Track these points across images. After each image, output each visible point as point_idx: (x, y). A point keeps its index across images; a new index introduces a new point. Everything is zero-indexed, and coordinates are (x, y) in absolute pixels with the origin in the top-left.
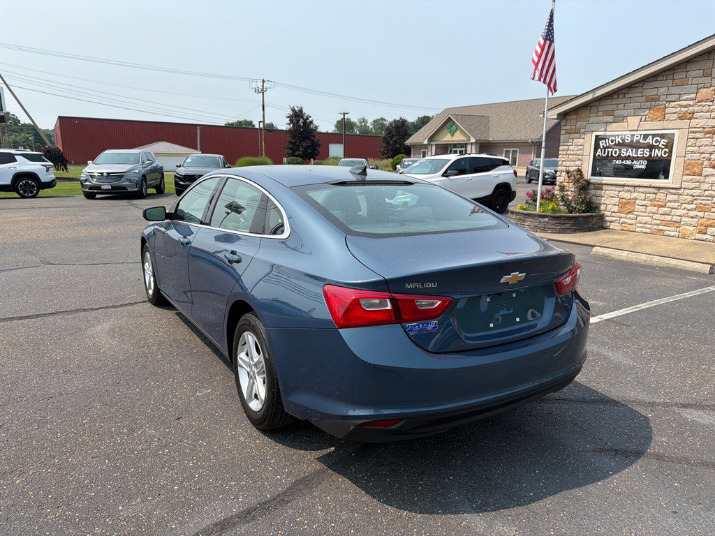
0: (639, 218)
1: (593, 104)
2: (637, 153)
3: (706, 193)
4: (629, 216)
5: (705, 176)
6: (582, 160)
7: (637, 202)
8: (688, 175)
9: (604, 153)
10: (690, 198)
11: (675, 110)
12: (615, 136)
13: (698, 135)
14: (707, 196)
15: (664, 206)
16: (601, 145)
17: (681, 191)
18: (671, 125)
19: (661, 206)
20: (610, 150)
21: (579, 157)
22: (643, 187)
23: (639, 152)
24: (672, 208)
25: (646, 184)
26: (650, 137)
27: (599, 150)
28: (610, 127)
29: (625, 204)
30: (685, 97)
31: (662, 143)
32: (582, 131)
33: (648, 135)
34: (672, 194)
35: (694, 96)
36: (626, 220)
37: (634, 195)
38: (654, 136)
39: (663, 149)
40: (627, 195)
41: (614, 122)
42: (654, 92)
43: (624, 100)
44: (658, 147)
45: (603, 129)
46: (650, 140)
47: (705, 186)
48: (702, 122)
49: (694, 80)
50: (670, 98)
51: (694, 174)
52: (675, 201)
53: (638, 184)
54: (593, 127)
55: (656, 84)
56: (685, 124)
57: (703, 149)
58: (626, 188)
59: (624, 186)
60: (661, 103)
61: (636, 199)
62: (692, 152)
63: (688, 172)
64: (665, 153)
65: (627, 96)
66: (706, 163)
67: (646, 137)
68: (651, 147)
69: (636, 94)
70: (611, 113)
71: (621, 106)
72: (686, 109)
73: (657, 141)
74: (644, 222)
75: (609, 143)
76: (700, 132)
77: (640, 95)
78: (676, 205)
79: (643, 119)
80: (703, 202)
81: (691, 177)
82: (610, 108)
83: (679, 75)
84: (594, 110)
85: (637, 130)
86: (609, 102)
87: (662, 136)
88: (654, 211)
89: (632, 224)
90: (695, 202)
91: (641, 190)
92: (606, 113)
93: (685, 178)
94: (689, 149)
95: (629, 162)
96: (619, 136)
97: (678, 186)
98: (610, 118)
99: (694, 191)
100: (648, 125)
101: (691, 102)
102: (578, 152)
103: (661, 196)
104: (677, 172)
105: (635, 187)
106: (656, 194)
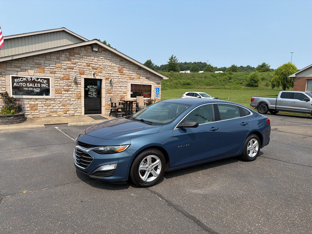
0: (40, 112)
1: (8, 62)
2: (34, 85)
3: (64, 100)
4: (35, 111)
5: (63, 94)
6: (5, 88)
7: (38, 105)
8: (57, 94)
9: (18, 85)
10: (59, 102)
11: (48, 70)
12: (22, 77)
13: (58, 80)
14: (65, 101)
15: (50, 106)
16: (16, 81)
17: (56, 100)
18: (48, 75)
19: (49, 106)
20: (21, 83)
21: (4, 86)
22: (40, 99)
23: (36, 85)
24: (53, 106)
25: (41, 98)
26: (40, 79)
27: (15, 83)
28: (19, 73)
29: (33, 106)
30: (52, 65)
31: (45, 82)
32: (3, 73)
33: (39, 78)
34: (52, 101)
35: (54, 65)
36: (35, 113)
37: (37, 102)
38: (41, 79)
39: (46, 84)
40: (33, 103)
41: (21, 71)
42: (38, 61)
43: (25, 63)
44: (43, 83)
45: (16, 74)
46: (39, 80)
47: (64, 98)
48: (59, 75)
49: (54, 60)
50: (45, 65)
51: (59, 93)
52: (54, 104)
53: (38, 98)
54: (9, 72)
55: (39, 58)
56: (53, 75)
57: (61, 85)
58: (32, 100)
59: (31, 99)
60: (42, 66)
61: (38, 104)
62: (57, 86)
63: (57, 93)
64: (47, 86)
65: (26, 61)
66: (62, 89)
67: (38, 79)
68: (41, 83)
69: (31, 61)
70: (19, 67)
71: (24, 65)
72: (52, 70)
73: (43, 81)
74: (43, 113)
75: (20, 80)
76: (59, 79)
77: (32, 61)
78: (55, 105)
79: (36, 71)
80: (64, 103)
81: (58, 95)
82: (18, 65)
83: (48, 57)
84: (8, 64)
85: (33, 76)
86: (17, 62)
87: (45, 79)
88: (46, 108)
89: (38, 114)
90: (61, 103)
91: (39, 100)
92: (17, 67)
93: (56, 95)
94: (56, 84)
95: (32, 89)
96: (24, 78)
97: (54, 98)
98: (19, 70)
99: (60, 99)
100: (38, 74)
101: (54, 68)
102: (3, 84)
103: (48, 102)
104: (53, 93)
105: (36, 99)
106: (46, 101)
